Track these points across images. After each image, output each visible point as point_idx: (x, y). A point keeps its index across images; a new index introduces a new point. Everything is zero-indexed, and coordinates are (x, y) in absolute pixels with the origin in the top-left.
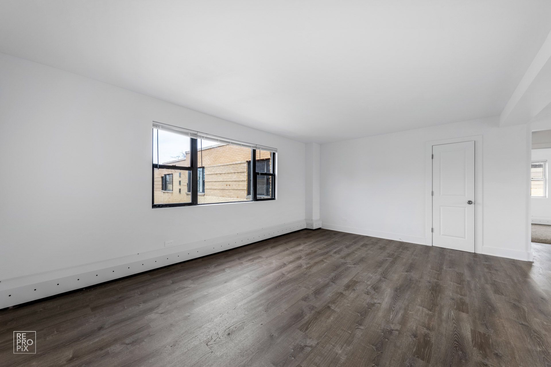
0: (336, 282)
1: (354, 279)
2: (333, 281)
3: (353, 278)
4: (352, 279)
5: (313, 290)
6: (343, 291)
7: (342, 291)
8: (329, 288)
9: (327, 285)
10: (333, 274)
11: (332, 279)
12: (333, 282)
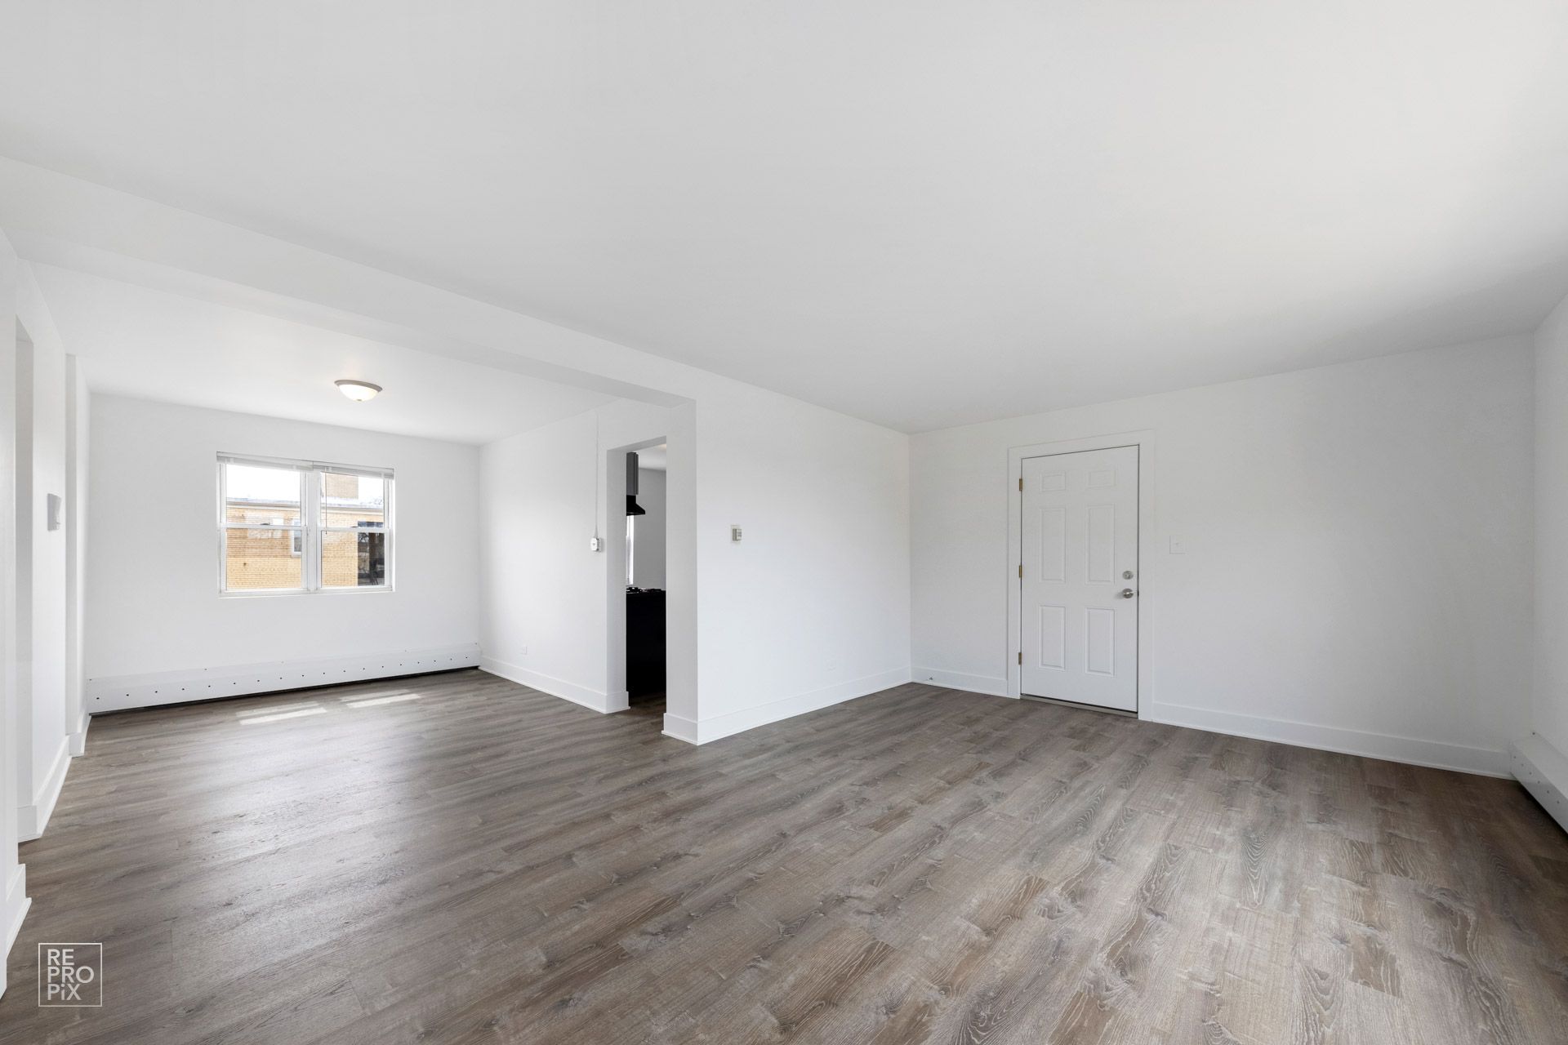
0: (931, 828)
1: (876, 834)
2: (940, 831)
3: (878, 838)
4: (882, 836)
5: (989, 810)
6: (916, 807)
7: (920, 806)
8: (950, 814)
9: (957, 820)
10: (939, 852)
11: (942, 836)
12: (939, 827)
